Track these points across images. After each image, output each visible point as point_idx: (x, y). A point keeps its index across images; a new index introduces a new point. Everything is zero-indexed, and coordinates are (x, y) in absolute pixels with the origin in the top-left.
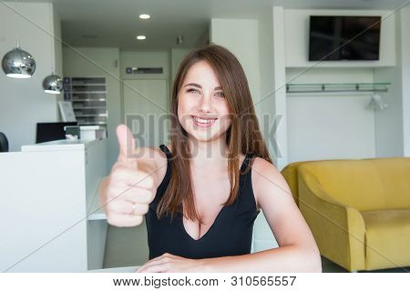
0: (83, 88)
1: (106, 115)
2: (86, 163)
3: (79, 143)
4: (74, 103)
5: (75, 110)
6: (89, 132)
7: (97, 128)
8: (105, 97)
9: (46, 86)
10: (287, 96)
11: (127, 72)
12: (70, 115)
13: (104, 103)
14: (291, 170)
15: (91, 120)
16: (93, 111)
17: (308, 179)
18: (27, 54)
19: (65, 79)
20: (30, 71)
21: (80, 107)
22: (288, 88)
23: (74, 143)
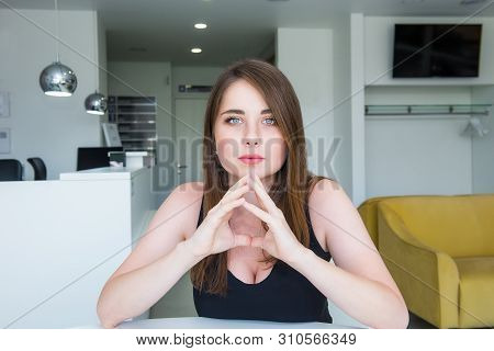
0: (130, 108)
1: (156, 139)
2: (132, 194)
3: (125, 171)
4: (120, 125)
5: (121, 134)
6: (136, 159)
7: (145, 154)
8: (154, 119)
9: (89, 105)
10: (366, 120)
11: (180, 91)
12: (114, 139)
13: (153, 126)
14: (369, 207)
15: (139, 145)
16: (141, 135)
17: (389, 217)
18: (68, 69)
19: (109, 98)
20: (71, 89)
21: (127, 130)
22: (366, 110)
23: (119, 171)
